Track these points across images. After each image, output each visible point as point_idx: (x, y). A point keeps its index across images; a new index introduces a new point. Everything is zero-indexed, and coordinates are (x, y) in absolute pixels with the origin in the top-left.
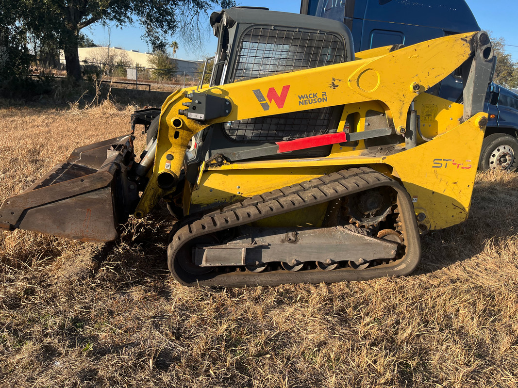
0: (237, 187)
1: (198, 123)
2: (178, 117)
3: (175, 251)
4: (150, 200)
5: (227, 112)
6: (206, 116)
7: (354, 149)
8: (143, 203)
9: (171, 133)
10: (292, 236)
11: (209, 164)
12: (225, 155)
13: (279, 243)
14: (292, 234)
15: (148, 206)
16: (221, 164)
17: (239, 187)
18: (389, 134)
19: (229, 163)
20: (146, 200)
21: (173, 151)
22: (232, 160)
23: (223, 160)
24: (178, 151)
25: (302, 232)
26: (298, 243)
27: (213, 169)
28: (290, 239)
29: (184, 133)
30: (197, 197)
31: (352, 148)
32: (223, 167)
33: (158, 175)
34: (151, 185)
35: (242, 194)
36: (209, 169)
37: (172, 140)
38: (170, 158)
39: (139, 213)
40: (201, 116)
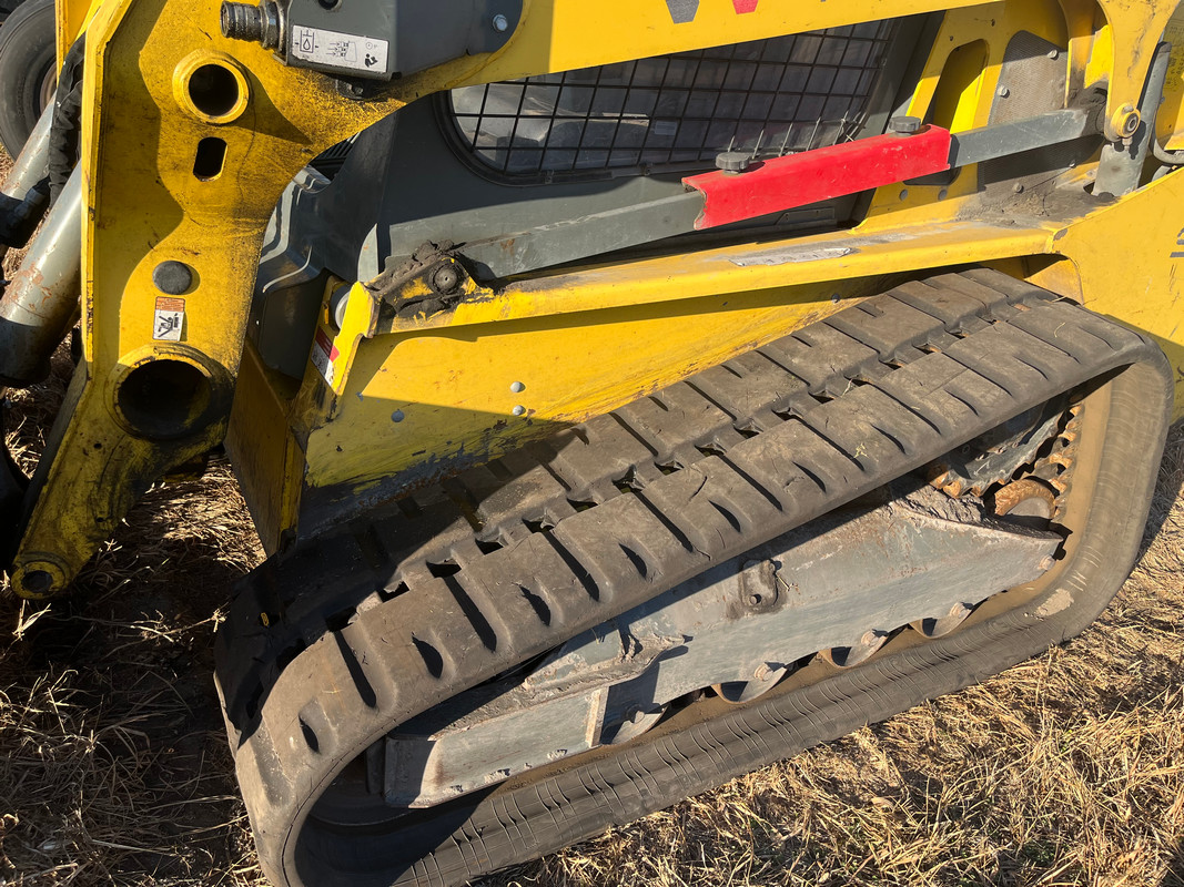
0: (514, 386)
1: (342, 91)
2: (214, 49)
3: (298, 808)
4: (90, 503)
5: (502, 25)
6: (399, 51)
7: (941, 196)
8: (54, 524)
9: (177, 147)
10: (763, 582)
11: (394, 302)
12: (469, 253)
13: (723, 621)
14: (762, 572)
15: (82, 529)
16: (450, 299)
17: (522, 388)
18: (1076, 135)
19: (488, 291)
20: (64, 507)
21: (189, 243)
22: (499, 273)
23: (460, 279)
24: (216, 241)
25: (789, 553)
26: (787, 606)
27: (417, 325)
28: (758, 597)
29: (258, 150)
30: (333, 455)
31: (937, 189)
32: (463, 314)
33: (117, 378)
34: (85, 428)
35: (532, 411)
36: (397, 326)
37: (181, 185)
38: (179, 279)
39: (42, 573)
40: (369, 52)
